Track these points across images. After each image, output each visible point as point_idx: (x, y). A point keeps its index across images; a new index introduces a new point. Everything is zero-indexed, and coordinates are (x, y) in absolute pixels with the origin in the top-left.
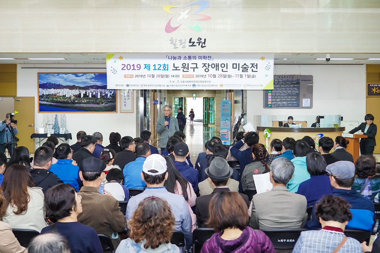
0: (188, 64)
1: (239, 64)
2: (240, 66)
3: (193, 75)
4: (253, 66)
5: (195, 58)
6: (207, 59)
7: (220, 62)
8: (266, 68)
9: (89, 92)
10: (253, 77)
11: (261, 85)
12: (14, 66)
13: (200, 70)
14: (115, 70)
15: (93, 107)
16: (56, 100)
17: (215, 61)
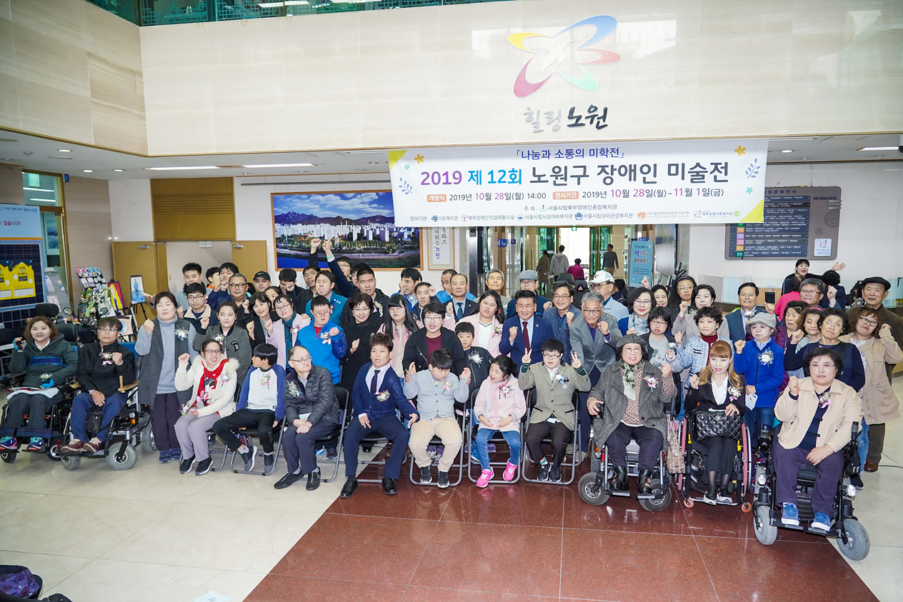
0: (566, 167)
1: (683, 165)
2: (687, 170)
3: (577, 193)
4: (716, 168)
5: (581, 153)
6: (609, 155)
7: (638, 160)
8: (749, 173)
9: (368, 229)
10: (718, 193)
11: (737, 213)
12: (230, 180)
13: (594, 182)
14: (408, 185)
15: (377, 259)
16: (307, 245)
17: (628, 160)
